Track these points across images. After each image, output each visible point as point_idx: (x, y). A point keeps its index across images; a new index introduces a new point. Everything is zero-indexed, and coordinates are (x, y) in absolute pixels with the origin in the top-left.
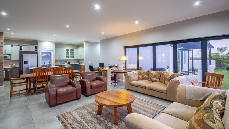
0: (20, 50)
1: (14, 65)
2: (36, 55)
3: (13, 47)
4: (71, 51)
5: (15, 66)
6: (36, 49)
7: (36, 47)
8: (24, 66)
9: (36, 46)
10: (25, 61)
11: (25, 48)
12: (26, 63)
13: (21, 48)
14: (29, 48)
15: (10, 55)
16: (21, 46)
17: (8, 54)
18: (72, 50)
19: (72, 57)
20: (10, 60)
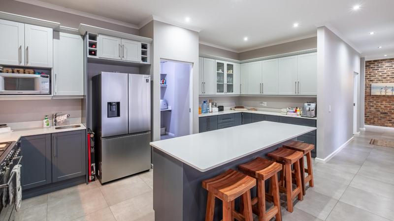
0: (91, 53)
1: (64, 117)
2: (148, 77)
3: (58, 38)
4: (228, 69)
5: (65, 122)
6: (144, 53)
7: (144, 46)
8: (109, 124)
9: (145, 40)
10: (110, 104)
11: (107, 48)
12: (115, 109)
13: (91, 45)
14: (122, 47)
15: (46, 72)
16: (93, 37)
17: (35, 70)
18: (230, 67)
19: (230, 88)
20: (49, 97)
